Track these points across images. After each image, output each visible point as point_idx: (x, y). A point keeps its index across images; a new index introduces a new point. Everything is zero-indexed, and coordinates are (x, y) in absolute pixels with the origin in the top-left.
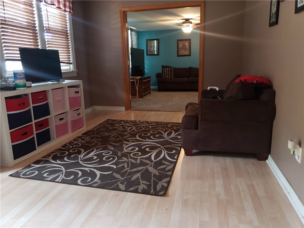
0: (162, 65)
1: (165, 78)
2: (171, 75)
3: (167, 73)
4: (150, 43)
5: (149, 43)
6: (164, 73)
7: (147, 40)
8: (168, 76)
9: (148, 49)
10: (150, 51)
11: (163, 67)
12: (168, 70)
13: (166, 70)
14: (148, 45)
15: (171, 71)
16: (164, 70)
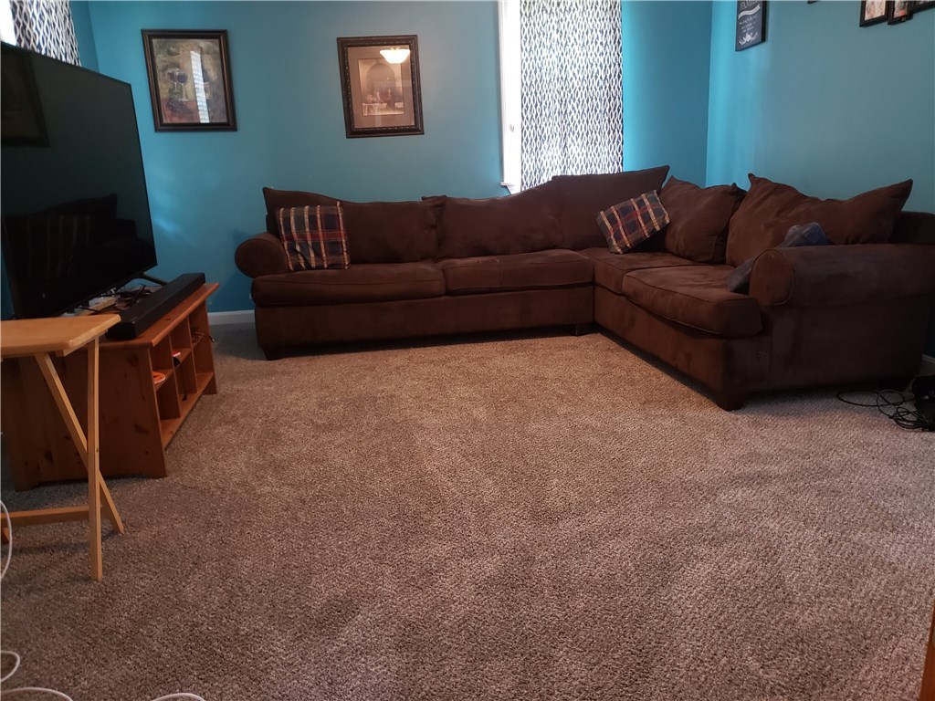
0: (266, 191)
1: (297, 267)
2: (334, 247)
3: (304, 237)
4: (170, 53)
5: (160, 59)
6: (290, 238)
7: (149, 36)
8: (318, 254)
9: (164, 94)
10: (176, 106)
11: (276, 201)
12: (313, 218)
13: (300, 220)
14: (159, 65)
15: (330, 222)
16: (287, 220)
